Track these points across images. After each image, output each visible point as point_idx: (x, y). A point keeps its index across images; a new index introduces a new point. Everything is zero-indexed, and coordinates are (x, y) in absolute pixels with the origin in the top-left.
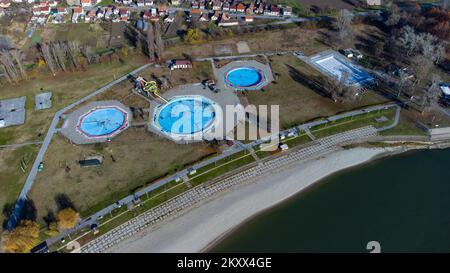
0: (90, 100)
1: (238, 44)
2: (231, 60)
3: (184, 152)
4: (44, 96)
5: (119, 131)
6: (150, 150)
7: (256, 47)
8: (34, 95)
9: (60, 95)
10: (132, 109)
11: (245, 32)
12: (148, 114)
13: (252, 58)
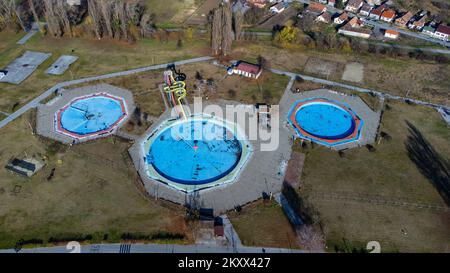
0: (104, 81)
1: (348, 66)
2: (321, 86)
3: (144, 210)
4: (68, 59)
5: (96, 136)
6: (103, 183)
7: (375, 79)
8: (60, 55)
9: (83, 63)
10: (137, 111)
11: (372, 50)
12: (149, 125)
13: (355, 94)
